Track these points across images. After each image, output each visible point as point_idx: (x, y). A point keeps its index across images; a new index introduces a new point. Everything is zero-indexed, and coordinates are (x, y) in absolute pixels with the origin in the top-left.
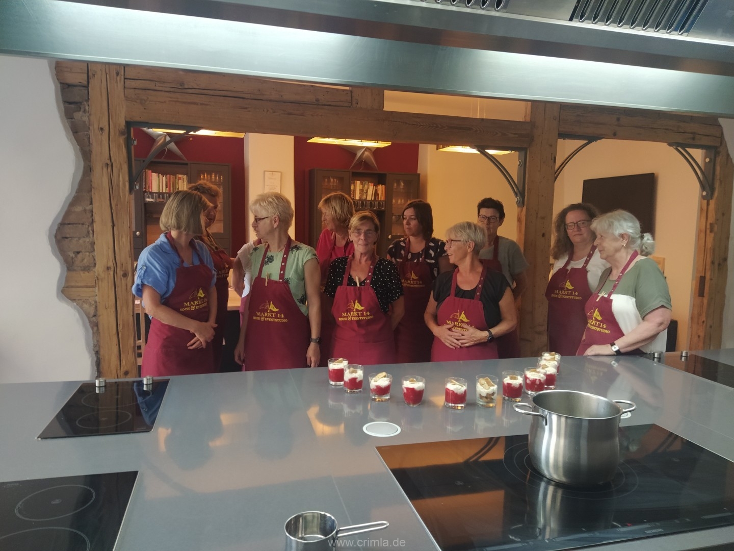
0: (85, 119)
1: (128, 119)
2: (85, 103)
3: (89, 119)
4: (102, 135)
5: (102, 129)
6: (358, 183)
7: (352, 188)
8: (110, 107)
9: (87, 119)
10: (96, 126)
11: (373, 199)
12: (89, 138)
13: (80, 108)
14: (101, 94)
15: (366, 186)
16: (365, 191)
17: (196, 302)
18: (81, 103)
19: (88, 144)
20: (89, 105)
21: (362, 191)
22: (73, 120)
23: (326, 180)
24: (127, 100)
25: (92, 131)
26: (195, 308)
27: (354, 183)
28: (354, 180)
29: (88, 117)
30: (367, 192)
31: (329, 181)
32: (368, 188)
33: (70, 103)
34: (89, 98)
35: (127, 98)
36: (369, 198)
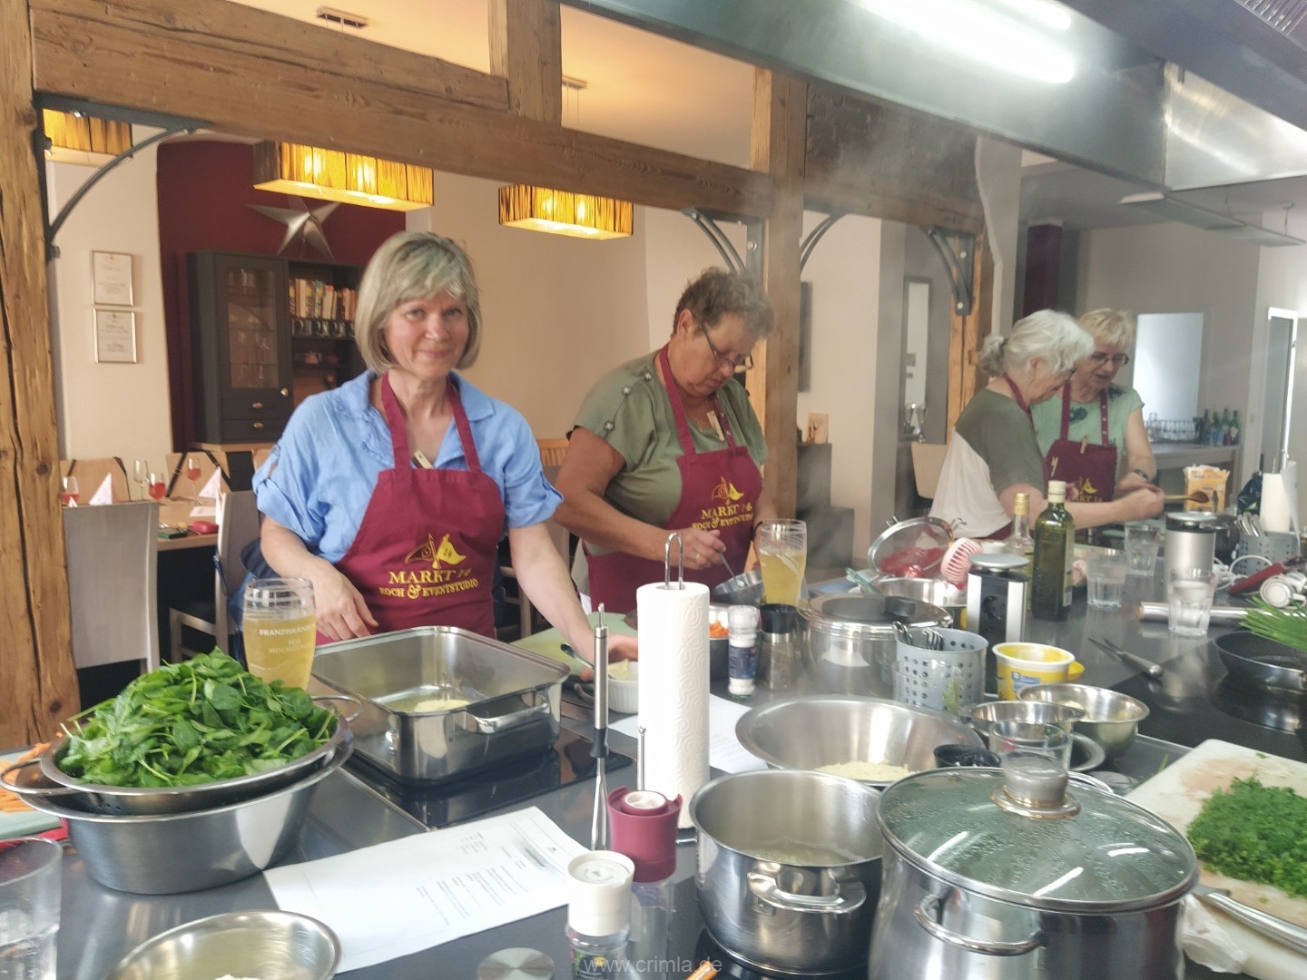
1: (43, 86)
6: (303, 283)
7: (292, 293)
11: (334, 318)
15: (319, 291)
16: (317, 301)
17: (426, 575)
21: (311, 299)
23: (231, 275)
24: (37, 38)
26: (421, 592)
27: (294, 284)
28: (293, 278)
30: (322, 303)
31: (238, 279)
32: (324, 294)
35: (38, 33)
36: (327, 315)
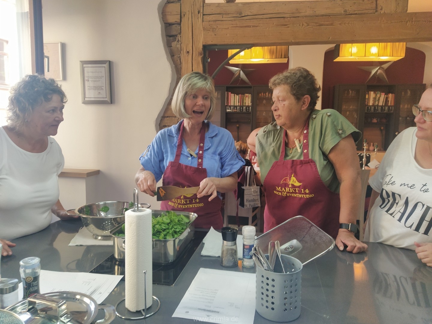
0: (178, 46)
1: (204, 44)
2: (179, 35)
3: (181, 46)
4: (188, 56)
5: (188, 52)
6: (372, 93)
7: (367, 97)
8: (193, 37)
9: (180, 45)
10: (185, 51)
12: (180, 59)
13: (176, 39)
14: (188, 28)
18: (176, 36)
19: (180, 63)
20: (181, 37)
21: (375, 99)
22: (172, 48)
23: (346, 92)
24: (204, 30)
25: (182, 54)
28: (368, 91)
29: (180, 44)
30: (379, 100)
31: (348, 93)
32: (380, 96)
33: (170, 36)
34: (181, 32)
35: (204, 29)
36: (381, 104)
